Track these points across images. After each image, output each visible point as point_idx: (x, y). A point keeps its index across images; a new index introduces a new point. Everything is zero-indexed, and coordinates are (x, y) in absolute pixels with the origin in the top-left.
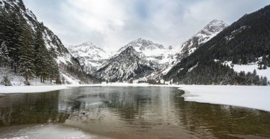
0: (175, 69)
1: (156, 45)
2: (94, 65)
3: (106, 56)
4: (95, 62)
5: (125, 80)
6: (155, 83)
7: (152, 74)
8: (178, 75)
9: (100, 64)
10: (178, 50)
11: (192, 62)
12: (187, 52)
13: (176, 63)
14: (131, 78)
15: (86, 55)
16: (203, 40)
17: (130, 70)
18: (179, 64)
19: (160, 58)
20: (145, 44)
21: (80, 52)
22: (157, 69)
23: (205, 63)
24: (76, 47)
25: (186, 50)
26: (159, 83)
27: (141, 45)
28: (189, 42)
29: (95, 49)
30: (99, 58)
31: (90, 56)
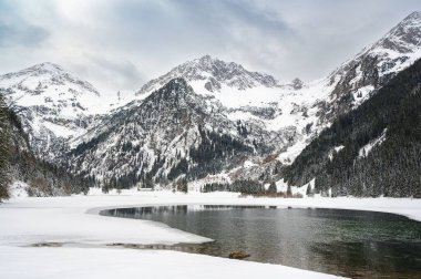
0: (317, 147)
1: (256, 75)
2: (61, 132)
3: (103, 102)
4: (65, 122)
5: (161, 180)
6: (259, 192)
7: (248, 164)
8: (330, 167)
9: (82, 131)
10: (320, 90)
11: (366, 127)
12: (348, 98)
13: (317, 129)
14: (180, 175)
15: (38, 101)
16: (392, 65)
17: (178, 149)
18: (325, 132)
19: (269, 113)
20: (221, 72)
21: (18, 93)
22: (263, 149)
23: (408, 133)
24: (8, 76)
25: (344, 93)
26: (273, 192)
27: (208, 75)
28: (352, 69)
29: (68, 85)
30: (79, 111)
31: (49, 105)
